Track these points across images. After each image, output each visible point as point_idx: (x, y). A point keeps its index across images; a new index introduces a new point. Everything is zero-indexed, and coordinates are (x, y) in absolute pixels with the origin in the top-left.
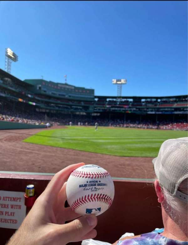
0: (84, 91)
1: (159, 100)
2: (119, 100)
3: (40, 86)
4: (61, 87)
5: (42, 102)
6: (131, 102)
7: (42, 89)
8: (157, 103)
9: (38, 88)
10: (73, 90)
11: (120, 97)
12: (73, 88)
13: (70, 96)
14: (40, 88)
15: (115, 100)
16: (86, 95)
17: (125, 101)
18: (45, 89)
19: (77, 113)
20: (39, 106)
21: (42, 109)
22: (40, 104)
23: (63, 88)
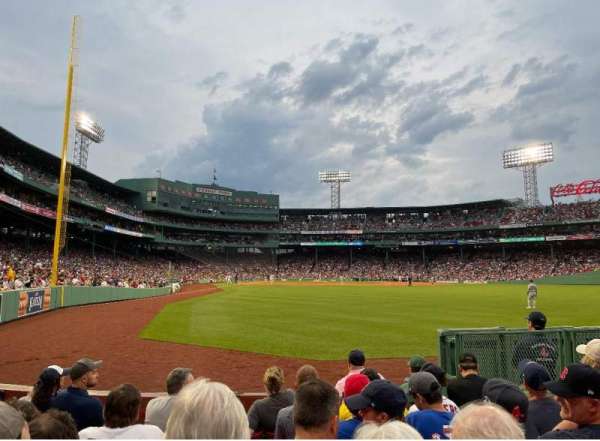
1: (426, 215)
2: (335, 217)
3: (155, 194)
4: (203, 194)
5: (159, 229)
7: (159, 199)
8: (421, 220)
9: (149, 199)
10: (230, 199)
11: (337, 211)
12: (230, 194)
13: (223, 214)
14: (154, 199)
15: (326, 217)
19: (239, 250)
20: (152, 239)
21: (157, 244)
22: (153, 234)
23: (206, 197)
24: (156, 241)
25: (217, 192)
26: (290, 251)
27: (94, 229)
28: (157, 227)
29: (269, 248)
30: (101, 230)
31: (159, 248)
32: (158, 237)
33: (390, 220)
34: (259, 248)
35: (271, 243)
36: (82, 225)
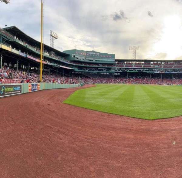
0: (107, 56)
1: (163, 63)
2: (134, 62)
3: (74, 55)
4: (90, 54)
5: (76, 66)
6: (143, 64)
7: (76, 56)
8: (162, 65)
9: (73, 57)
10: (99, 56)
11: (135, 60)
12: (99, 54)
13: (96, 61)
14: (74, 56)
15: (131, 62)
16: (109, 59)
17: (138, 63)
18: (78, 57)
19: (102, 74)
20: (74, 70)
21: (76, 71)
22: (74, 68)
23: (91, 55)
24: (76, 70)
25: (94, 53)
26: (119, 74)
27: (57, 67)
28: (75, 66)
29: (112, 73)
30: (59, 67)
31: (77, 73)
32: (76, 69)
33: (152, 64)
34: (108, 73)
35: (112, 71)
36: (53, 65)
